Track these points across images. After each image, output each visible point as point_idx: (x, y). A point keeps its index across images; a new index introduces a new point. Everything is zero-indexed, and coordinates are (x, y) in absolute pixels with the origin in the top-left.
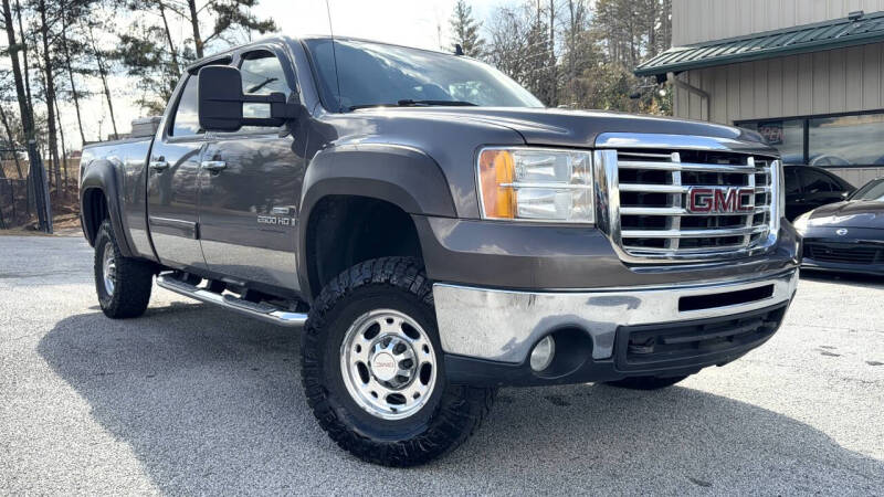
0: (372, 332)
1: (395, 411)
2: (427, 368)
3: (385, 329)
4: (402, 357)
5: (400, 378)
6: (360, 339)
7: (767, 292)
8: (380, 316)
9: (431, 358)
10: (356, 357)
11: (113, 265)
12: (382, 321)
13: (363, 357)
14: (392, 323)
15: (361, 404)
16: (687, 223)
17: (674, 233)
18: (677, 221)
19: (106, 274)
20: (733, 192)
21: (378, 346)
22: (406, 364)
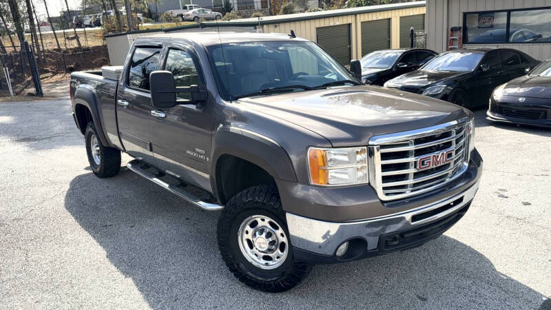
0: (254, 225)
1: (267, 264)
2: (283, 245)
3: (260, 223)
4: (270, 239)
5: (270, 250)
6: (248, 228)
7: (461, 200)
8: (258, 218)
9: (284, 240)
10: (246, 236)
11: (98, 148)
12: (259, 220)
13: (249, 236)
14: (264, 222)
15: (250, 260)
16: (416, 175)
17: (411, 181)
18: (411, 176)
19: (94, 152)
20: (443, 154)
21: (257, 233)
22: (272, 243)
